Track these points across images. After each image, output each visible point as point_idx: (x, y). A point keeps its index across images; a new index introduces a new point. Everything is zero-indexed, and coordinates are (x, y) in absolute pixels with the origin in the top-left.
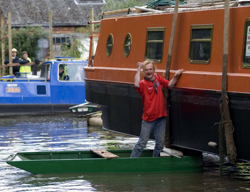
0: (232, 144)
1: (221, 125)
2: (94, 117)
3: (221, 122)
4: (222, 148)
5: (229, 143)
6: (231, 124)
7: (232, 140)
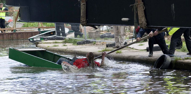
0: (144, 17)
1: (135, 5)
2: (40, 43)
3: (135, 4)
4: (136, 20)
5: (141, 17)
6: (143, 4)
7: (144, 14)
